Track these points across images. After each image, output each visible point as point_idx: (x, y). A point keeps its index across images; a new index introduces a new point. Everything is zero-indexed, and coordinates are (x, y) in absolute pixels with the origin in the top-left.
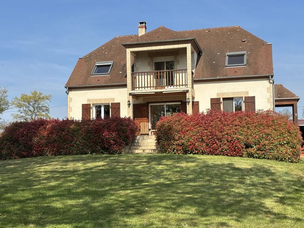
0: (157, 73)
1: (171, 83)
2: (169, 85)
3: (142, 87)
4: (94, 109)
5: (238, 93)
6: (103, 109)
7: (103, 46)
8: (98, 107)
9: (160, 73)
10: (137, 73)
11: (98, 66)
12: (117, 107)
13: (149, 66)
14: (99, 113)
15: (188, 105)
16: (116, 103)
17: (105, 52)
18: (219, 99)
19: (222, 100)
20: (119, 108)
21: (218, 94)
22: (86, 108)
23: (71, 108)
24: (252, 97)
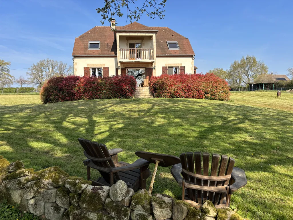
0: (130, 50)
1: (139, 56)
2: (138, 57)
3: (123, 58)
4: (91, 70)
5: (177, 64)
6: (97, 70)
7: (89, 31)
8: (94, 69)
9: (132, 50)
10: (122, 49)
11: (90, 43)
12: (106, 70)
13: (126, 45)
14: (94, 73)
15: (154, 70)
16: (106, 67)
17: (92, 35)
18: (167, 67)
19: (168, 68)
20: (108, 70)
21: (166, 64)
22: (86, 70)
23: (76, 69)
24: (183, 67)
